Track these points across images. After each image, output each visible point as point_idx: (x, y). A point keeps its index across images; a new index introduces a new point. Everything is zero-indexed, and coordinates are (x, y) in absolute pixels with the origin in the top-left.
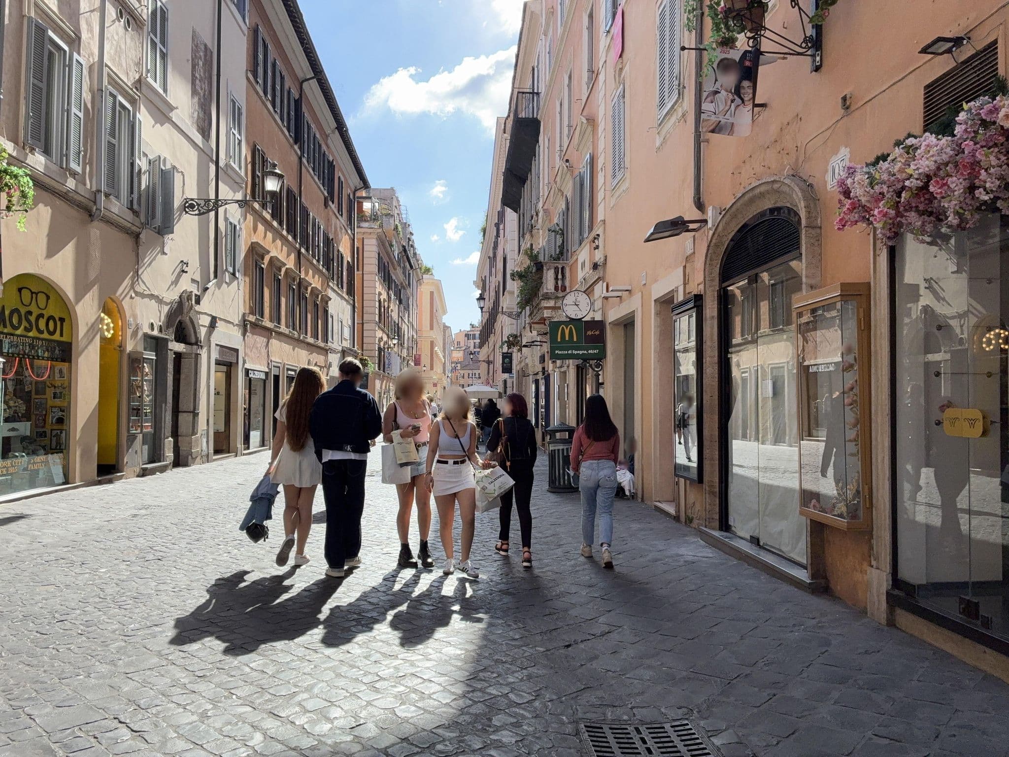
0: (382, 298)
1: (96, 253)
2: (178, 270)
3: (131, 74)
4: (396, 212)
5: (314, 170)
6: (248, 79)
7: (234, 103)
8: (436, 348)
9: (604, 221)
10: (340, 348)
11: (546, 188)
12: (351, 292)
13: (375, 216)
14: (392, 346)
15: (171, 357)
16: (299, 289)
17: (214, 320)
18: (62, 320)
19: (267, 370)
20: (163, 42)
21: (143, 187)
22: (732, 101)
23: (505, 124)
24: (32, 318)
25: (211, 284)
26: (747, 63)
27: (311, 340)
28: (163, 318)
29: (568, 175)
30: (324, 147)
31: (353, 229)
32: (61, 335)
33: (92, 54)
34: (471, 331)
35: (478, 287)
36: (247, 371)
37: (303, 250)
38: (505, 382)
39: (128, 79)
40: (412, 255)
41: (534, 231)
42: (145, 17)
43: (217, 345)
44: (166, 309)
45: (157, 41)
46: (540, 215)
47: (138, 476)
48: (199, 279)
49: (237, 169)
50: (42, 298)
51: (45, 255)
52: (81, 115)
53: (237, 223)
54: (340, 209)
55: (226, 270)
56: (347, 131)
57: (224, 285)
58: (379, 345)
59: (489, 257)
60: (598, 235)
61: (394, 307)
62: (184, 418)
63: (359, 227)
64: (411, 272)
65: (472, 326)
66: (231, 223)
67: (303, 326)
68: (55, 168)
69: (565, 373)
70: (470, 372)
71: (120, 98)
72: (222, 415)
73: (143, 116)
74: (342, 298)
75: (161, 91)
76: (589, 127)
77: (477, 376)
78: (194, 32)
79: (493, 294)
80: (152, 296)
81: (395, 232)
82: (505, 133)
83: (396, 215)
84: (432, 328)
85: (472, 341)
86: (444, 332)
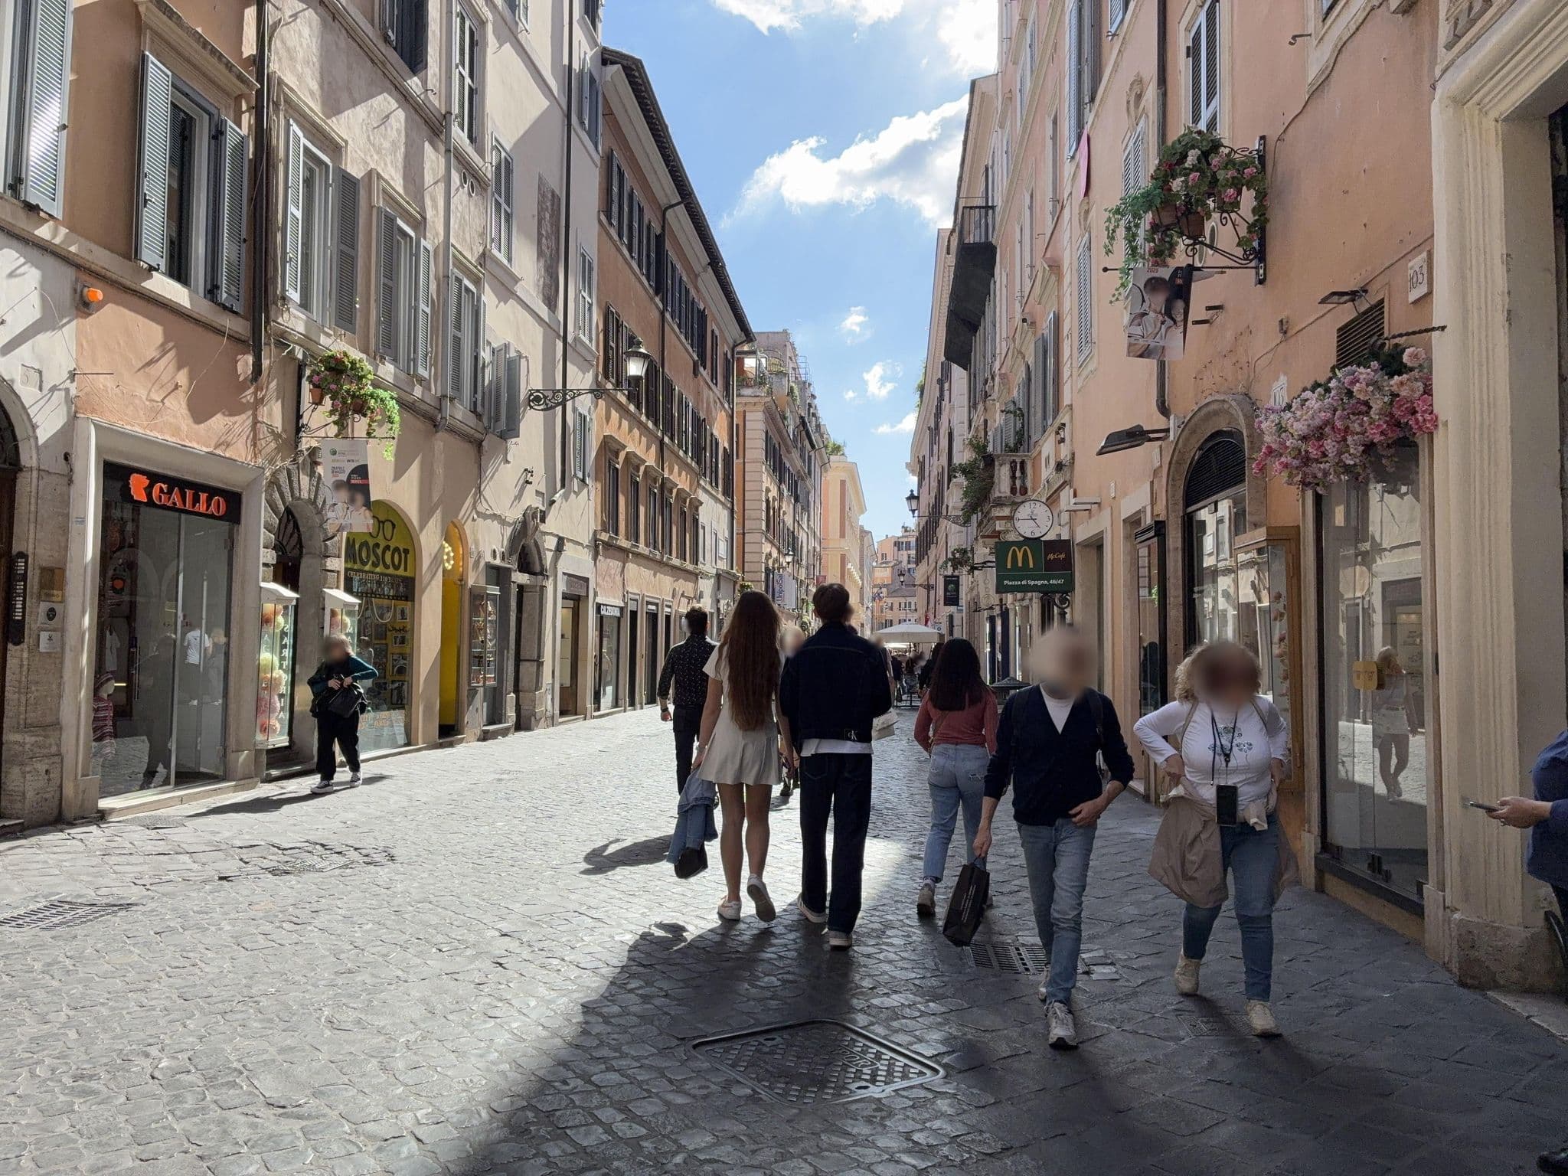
0: (771, 495)
1: (439, 470)
2: (521, 481)
3: (475, 248)
4: (791, 365)
5: (680, 328)
6: (600, 221)
7: (584, 257)
8: (849, 566)
9: (1071, 406)
10: (714, 572)
11: (1004, 343)
12: (728, 491)
13: (761, 378)
14: (785, 564)
15: (514, 590)
16: (662, 494)
17: (561, 541)
18: (406, 551)
19: (622, 605)
20: (508, 202)
21: (487, 382)
22: (1163, 323)
23: (949, 241)
24: (379, 551)
25: (557, 495)
26: (1179, 281)
27: (676, 562)
28: (505, 543)
29: (1030, 333)
30: (693, 292)
31: (731, 402)
32: (406, 570)
33: (437, 234)
34: (903, 537)
35: (913, 472)
36: (599, 607)
37: (666, 440)
38: (951, 617)
39: (472, 257)
40: (814, 428)
41: (989, 403)
42: (490, 177)
43: (564, 574)
44: (509, 531)
45: (502, 201)
46: (997, 379)
47: (479, 740)
48: (544, 491)
49: (587, 342)
50: (388, 525)
51: (392, 478)
52: (428, 310)
53: (586, 414)
54: (714, 377)
55: (575, 475)
56: (723, 267)
57: (573, 496)
58: (767, 564)
59: (929, 428)
60: (1064, 425)
61: (787, 507)
62: (527, 668)
63: (739, 395)
64: (812, 453)
65: (906, 529)
66: (580, 414)
67: (667, 543)
68: (403, 376)
69: (1027, 607)
70: (903, 600)
71: (466, 282)
72: (568, 662)
73: (488, 298)
74: (716, 499)
75: (505, 262)
76: (1053, 276)
77: (913, 608)
78: (540, 178)
79: (934, 484)
80: (494, 517)
81: (789, 398)
82: (948, 253)
83: (791, 371)
84: (843, 535)
85: (905, 553)
86: (862, 539)
